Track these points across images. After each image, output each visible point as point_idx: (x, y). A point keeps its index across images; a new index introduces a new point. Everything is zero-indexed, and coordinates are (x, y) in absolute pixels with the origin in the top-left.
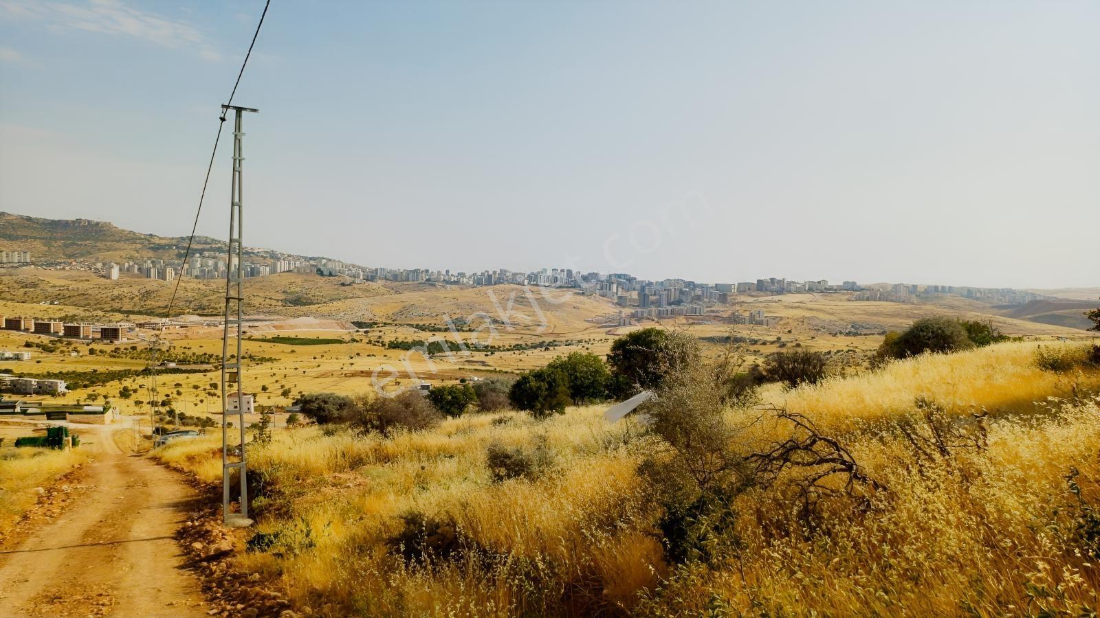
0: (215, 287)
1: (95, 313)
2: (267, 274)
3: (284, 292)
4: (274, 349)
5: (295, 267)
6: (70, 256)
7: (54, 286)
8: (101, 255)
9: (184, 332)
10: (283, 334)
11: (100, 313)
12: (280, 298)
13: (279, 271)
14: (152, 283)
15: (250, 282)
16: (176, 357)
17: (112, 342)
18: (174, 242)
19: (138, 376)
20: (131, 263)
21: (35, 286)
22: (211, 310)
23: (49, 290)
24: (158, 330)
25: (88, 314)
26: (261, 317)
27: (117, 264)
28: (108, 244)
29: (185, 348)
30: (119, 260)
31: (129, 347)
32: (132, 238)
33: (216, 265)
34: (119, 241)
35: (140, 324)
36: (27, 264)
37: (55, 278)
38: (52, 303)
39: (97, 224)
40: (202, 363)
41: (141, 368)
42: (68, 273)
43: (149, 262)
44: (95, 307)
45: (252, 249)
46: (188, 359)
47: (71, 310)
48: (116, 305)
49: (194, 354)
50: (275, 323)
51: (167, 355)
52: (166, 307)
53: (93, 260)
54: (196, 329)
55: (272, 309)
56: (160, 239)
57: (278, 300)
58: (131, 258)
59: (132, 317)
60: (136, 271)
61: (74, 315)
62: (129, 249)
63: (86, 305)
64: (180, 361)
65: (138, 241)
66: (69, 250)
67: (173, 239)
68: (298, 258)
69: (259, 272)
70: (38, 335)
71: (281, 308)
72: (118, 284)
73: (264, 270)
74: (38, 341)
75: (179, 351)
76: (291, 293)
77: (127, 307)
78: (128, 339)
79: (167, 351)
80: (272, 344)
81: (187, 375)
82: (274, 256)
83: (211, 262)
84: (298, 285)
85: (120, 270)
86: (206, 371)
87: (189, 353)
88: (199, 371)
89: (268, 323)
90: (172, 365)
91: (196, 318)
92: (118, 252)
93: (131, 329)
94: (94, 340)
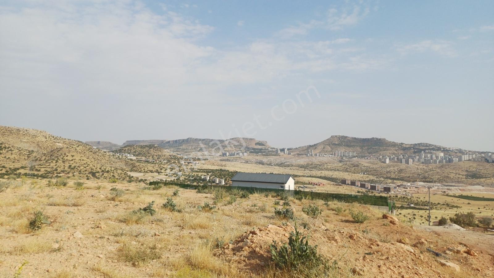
0: (431, 167)
1: (380, 179)
2: (457, 161)
3: (467, 171)
4: (459, 201)
5: (472, 158)
6: (369, 153)
7: (364, 166)
8: (382, 153)
9: (417, 190)
10: (465, 194)
11: (383, 179)
12: (464, 174)
13: (463, 160)
14: (403, 166)
15: (448, 165)
16: (414, 202)
17: (388, 193)
18: (412, 146)
19: (399, 209)
20: (394, 156)
21: (357, 166)
22: (429, 179)
23: (363, 168)
24: (406, 188)
25: (378, 179)
26: (453, 184)
27: (388, 156)
28: (384, 148)
29: (417, 198)
30: (389, 155)
31: (395, 196)
32: (394, 145)
33: (431, 156)
34: (389, 146)
35: (399, 186)
36: (355, 157)
37: (365, 163)
38: (364, 174)
39: (380, 139)
40: (425, 205)
41: (400, 206)
42: (369, 161)
43: (401, 155)
44: (380, 176)
45: (449, 148)
46: (419, 203)
47: (371, 177)
48: (389, 175)
49: (421, 201)
50: (461, 188)
51: (410, 200)
52: (409, 177)
53: (378, 155)
54: (422, 189)
55: (460, 180)
56: (406, 145)
57: (463, 175)
58: (394, 154)
59: (395, 181)
60: (396, 160)
61: (373, 180)
62: (393, 150)
63: (377, 175)
64: (415, 204)
65: (397, 146)
66: (369, 151)
67: (411, 145)
68: (474, 152)
69: (453, 161)
70: (361, 188)
71: (464, 179)
72: (389, 166)
73: (456, 160)
74: (361, 191)
75: (415, 199)
76: (470, 172)
77: (393, 176)
78: (394, 192)
79: (410, 199)
80: (458, 199)
81: (418, 211)
82: (460, 151)
83: (429, 155)
84: (474, 167)
85: (390, 159)
86: (426, 209)
87: (419, 200)
88: (424, 209)
89: (457, 188)
90: (412, 205)
91: (422, 183)
92: (388, 151)
93: (395, 188)
94: (381, 191)
